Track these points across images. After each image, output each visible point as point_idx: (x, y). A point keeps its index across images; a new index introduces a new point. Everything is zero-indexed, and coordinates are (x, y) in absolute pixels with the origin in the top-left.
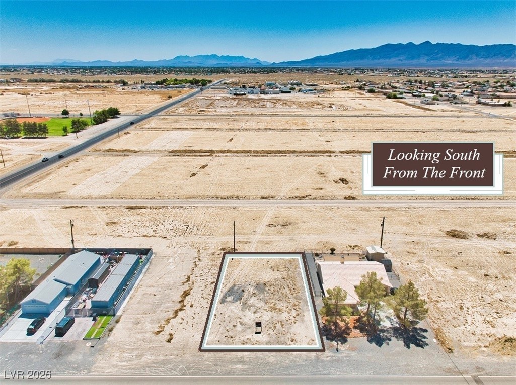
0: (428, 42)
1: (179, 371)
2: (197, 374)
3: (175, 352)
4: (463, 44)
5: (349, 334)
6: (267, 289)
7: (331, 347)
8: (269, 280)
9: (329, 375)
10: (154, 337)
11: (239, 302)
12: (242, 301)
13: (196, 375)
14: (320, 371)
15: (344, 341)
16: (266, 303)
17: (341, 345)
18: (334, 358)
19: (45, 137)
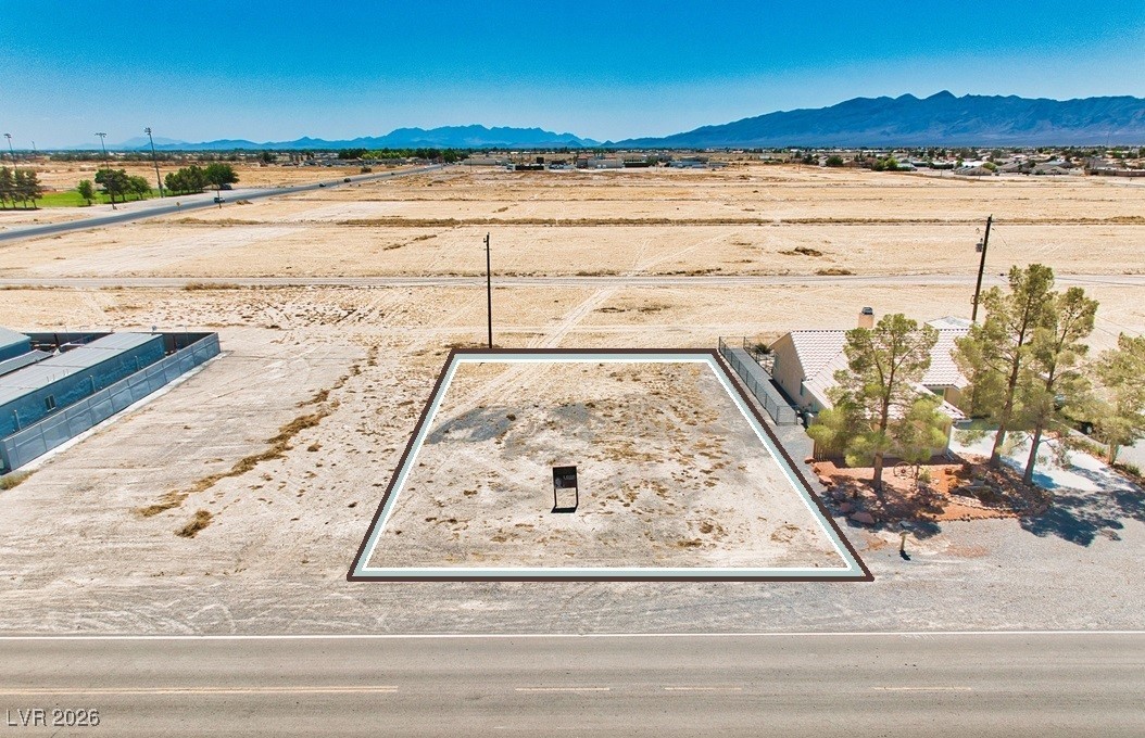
0: (945, 94)
1: (198, 620)
2: (273, 628)
3: (205, 565)
4: (1022, 97)
5: (939, 511)
6: (599, 414)
7: (875, 546)
8: (607, 397)
9: (895, 629)
10: (131, 523)
11: (494, 440)
12: (505, 438)
13: (271, 631)
14: (847, 619)
15: (928, 529)
16: (597, 442)
17: (915, 540)
18: (898, 578)
19: (36, 209)
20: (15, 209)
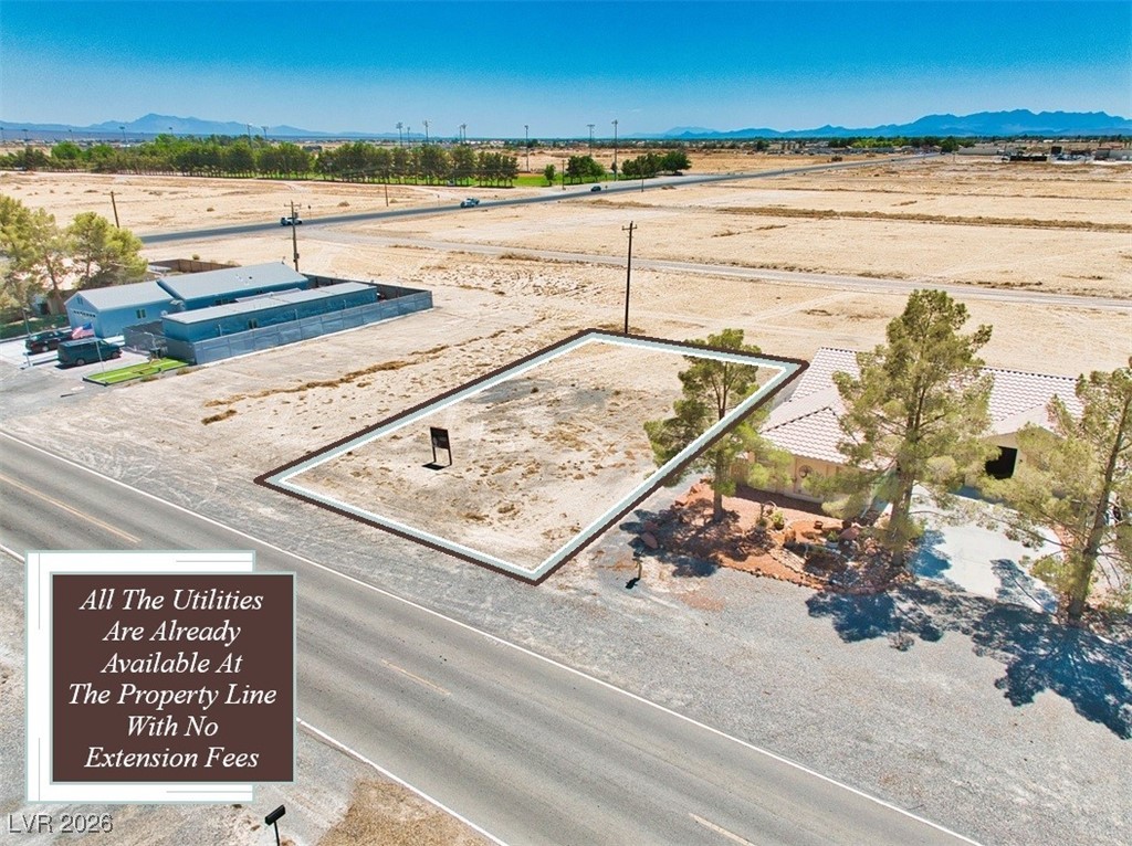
7: (619, 567)
19: (511, 187)
20: (498, 187)
